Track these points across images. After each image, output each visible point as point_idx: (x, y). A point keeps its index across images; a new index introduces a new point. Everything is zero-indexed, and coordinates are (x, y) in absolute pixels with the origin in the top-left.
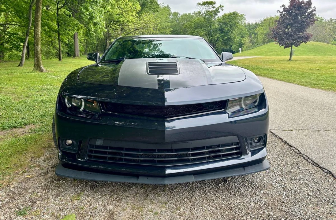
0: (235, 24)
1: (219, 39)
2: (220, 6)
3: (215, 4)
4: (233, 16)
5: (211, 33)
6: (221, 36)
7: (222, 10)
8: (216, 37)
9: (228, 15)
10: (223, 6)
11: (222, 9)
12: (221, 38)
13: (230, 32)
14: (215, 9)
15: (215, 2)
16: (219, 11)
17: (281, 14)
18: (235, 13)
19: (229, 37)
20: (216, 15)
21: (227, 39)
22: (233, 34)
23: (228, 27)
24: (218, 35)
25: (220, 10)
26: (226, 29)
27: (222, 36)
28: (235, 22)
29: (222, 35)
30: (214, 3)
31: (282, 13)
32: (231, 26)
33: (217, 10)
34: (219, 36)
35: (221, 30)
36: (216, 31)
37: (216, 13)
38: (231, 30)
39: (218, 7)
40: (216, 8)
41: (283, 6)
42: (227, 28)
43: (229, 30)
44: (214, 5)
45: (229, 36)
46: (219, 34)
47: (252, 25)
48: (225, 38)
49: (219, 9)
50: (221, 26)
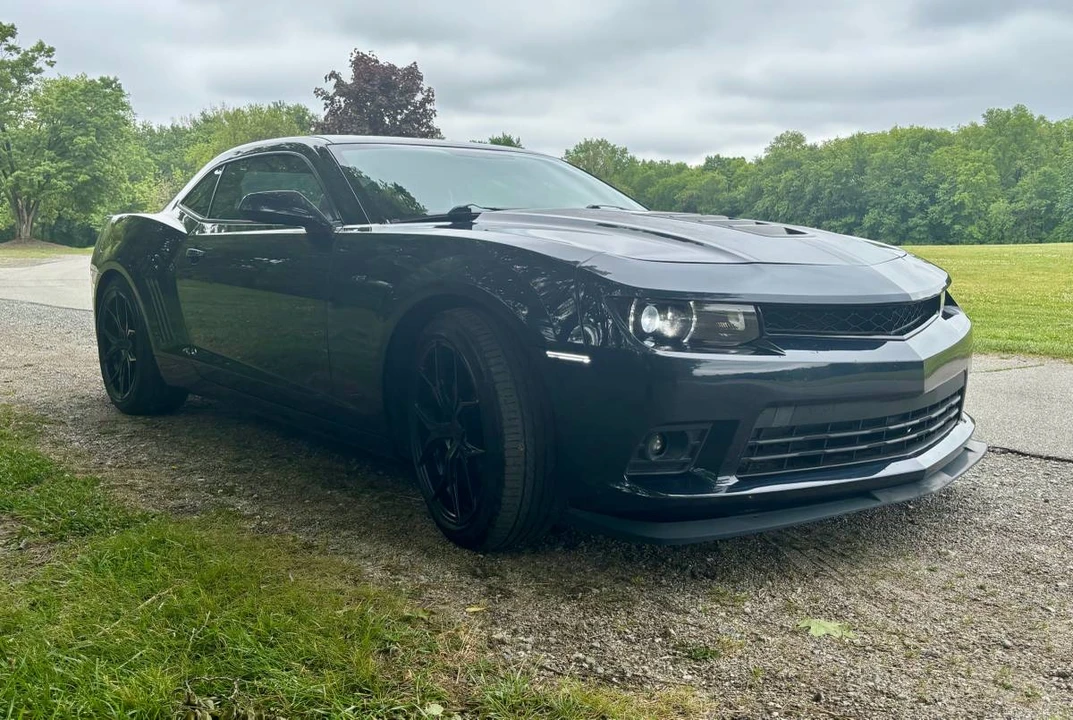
0: (115, 127)
1: (54, 181)
2: (40, 48)
3: (13, 35)
4: (106, 94)
5: (10, 155)
6: (60, 171)
7: (51, 64)
8: (38, 174)
9: (82, 86)
10: (52, 50)
11: (48, 59)
12: (64, 178)
13: (97, 154)
14: (16, 57)
15: (13, 27)
16: (37, 65)
17: (329, 102)
18: (112, 83)
19: (97, 173)
20: (23, 80)
21: (85, 183)
22: (113, 164)
23: (86, 135)
24: (46, 166)
25: (40, 62)
26: (81, 141)
27: (67, 169)
28: (116, 117)
29: (65, 164)
30: (11, 31)
31: (332, 99)
32: (100, 133)
33: (27, 62)
34: (53, 171)
35: (56, 143)
36: (34, 147)
37: (23, 71)
38: (100, 149)
39: (28, 49)
40: (22, 52)
41: (333, 75)
42: (84, 139)
43: (92, 147)
44: (11, 41)
45: (94, 169)
46: (52, 160)
47: (161, 135)
48: (80, 179)
49: (34, 59)
50: (55, 130)
